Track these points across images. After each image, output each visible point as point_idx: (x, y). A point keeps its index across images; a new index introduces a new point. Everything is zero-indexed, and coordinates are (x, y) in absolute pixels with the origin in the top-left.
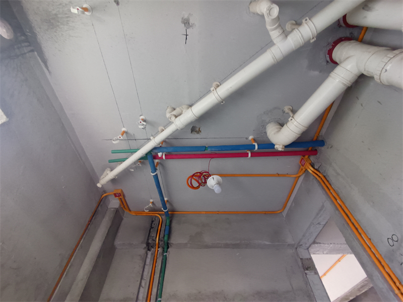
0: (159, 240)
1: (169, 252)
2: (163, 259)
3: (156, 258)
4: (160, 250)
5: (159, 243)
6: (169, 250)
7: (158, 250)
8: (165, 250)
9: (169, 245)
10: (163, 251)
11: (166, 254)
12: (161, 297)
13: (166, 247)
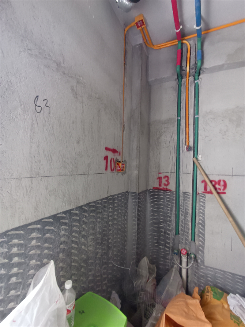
0: (189, 69)
1: (201, 78)
2: (195, 86)
3: (187, 86)
4: (191, 79)
5: (189, 72)
6: (200, 76)
7: (189, 80)
8: (196, 77)
9: (201, 72)
10: (195, 80)
11: (197, 81)
12: (198, 115)
13: (197, 75)
